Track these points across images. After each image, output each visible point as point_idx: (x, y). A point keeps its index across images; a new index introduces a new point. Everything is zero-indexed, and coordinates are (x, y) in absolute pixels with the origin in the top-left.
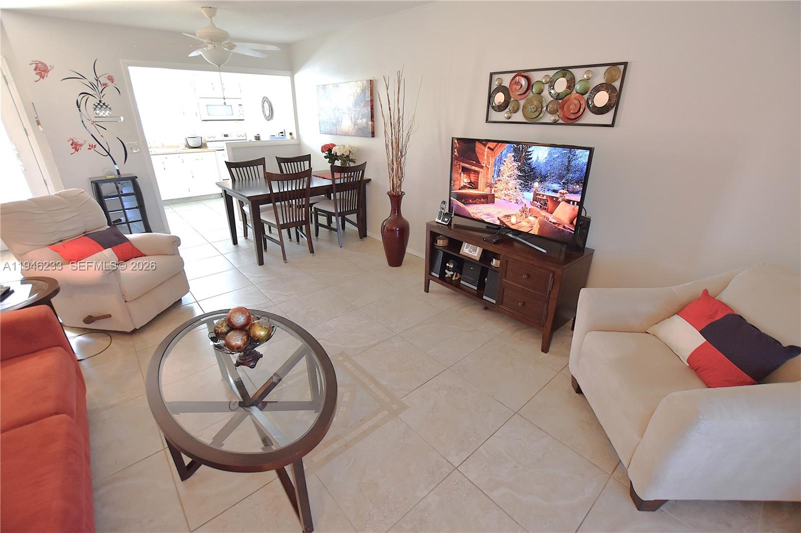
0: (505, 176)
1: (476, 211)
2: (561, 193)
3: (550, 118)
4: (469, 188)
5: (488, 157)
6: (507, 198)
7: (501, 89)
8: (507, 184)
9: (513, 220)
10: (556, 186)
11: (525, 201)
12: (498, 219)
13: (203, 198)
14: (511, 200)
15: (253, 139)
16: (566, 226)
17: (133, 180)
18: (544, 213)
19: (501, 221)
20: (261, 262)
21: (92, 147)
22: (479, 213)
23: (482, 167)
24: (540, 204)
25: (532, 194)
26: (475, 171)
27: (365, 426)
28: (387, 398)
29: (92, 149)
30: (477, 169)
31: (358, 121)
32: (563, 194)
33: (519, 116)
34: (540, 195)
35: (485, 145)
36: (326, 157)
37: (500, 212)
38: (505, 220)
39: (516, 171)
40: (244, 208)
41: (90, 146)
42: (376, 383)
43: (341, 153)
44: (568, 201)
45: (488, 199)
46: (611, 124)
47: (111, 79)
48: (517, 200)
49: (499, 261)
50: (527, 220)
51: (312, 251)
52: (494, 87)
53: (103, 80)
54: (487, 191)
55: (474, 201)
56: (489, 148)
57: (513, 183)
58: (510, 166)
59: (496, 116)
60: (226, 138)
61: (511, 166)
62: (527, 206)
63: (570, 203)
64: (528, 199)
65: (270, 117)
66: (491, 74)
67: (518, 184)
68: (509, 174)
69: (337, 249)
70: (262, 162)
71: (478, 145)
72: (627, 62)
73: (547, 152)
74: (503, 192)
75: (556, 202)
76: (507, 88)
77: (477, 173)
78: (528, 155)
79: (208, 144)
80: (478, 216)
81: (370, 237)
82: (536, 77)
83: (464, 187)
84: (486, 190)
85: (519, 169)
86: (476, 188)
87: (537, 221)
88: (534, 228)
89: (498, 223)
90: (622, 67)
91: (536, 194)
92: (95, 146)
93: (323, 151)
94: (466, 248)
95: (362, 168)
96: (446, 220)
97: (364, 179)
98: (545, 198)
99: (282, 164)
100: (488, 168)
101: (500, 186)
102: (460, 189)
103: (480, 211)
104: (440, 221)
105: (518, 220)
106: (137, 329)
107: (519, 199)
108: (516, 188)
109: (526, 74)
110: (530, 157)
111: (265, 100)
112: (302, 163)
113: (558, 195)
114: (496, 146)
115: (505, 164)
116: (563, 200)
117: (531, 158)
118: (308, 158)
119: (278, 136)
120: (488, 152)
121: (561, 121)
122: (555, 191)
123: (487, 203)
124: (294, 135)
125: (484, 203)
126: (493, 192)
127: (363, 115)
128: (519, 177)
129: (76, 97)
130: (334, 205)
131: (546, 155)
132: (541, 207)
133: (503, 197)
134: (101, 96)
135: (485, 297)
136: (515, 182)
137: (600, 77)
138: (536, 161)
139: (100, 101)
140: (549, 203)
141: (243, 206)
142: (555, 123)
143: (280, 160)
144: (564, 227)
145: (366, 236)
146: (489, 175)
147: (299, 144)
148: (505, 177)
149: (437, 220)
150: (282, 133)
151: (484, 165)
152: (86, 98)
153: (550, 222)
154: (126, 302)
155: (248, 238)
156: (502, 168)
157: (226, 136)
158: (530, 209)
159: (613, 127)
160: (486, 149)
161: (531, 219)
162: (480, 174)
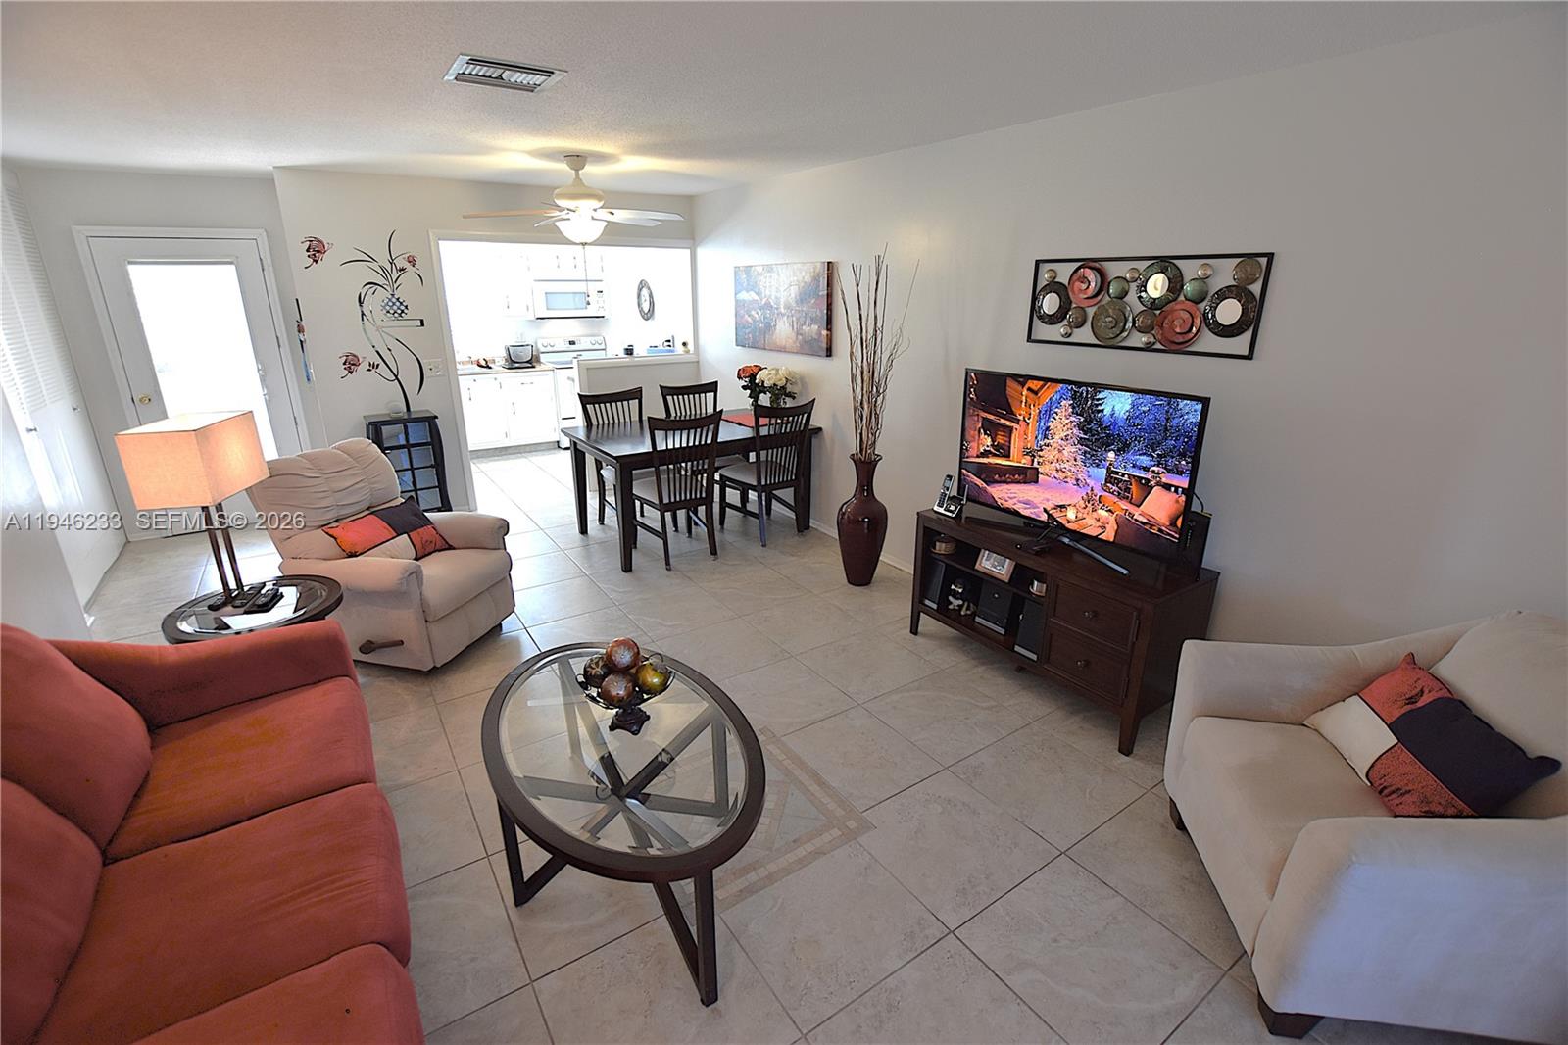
0: (1057, 437)
1: (1006, 496)
2: (1153, 472)
3: (1140, 340)
4: (995, 455)
5: (1028, 405)
6: (1061, 475)
7: (1054, 286)
8: (1060, 451)
9: (1071, 514)
10: (1145, 460)
11: (1091, 483)
12: (1045, 510)
13: (528, 449)
14: (1068, 480)
15: (622, 354)
16: (1164, 529)
17: (431, 420)
18: (1124, 505)
19: (1049, 515)
20: (627, 567)
21: (373, 366)
22: (1011, 498)
23: (1017, 422)
24: (1117, 489)
25: (1104, 470)
27: (801, 852)
28: (839, 809)
29: (374, 370)
30: (1008, 423)
31: (804, 328)
32: (1158, 473)
33: (1084, 334)
34: (1117, 473)
35: (1023, 385)
36: (744, 388)
37: (1048, 500)
38: (1056, 514)
39: (1075, 431)
40: (602, 471)
41: (370, 365)
42: (822, 784)
43: (772, 382)
44: (1167, 487)
45: (1028, 476)
46: (1246, 353)
47: (412, 261)
48: (1077, 480)
49: (1045, 586)
50: (1095, 514)
51: (714, 551)
52: (1042, 283)
53: (400, 263)
54: (1025, 462)
55: (1003, 478)
56: (1029, 389)
57: (1070, 450)
58: (1064, 423)
59: (1044, 331)
60: (573, 347)
61: (1067, 421)
62: (1095, 492)
63: (1170, 490)
64: (1096, 480)
65: (648, 315)
66: (1038, 263)
67: (1080, 452)
68: (1063, 435)
69: (756, 550)
70: (636, 394)
71: (1010, 382)
72: (1273, 254)
73: (1130, 401)
74: (1053, 464)
75: (1146, 488)
76: (1064, 285)
77: (1011, 429)
78: (1097, 405)
79: (543, 358)
80: (1009, 504)
81: (816, 530)
82: (1114, 270)
83: (985, 454)
84: (1023, 461)
85: (1081, 427)
87: (1112, 518)
88: (1108, 529)
89: (1044, 517)
90: (1264, 261)
91: (1110, 472)
92: (378, 365)
93: (739, 378)
94: (986, 560)
95: (808, 408)
96: (952, 508)
97: (810, 428)
98: (1126, 478)
99: (669, 398)
100: (1028, 424)
101: (1049, 454)
102: (978, 456)
103: (1012, 495)
104: (941, 510)
105: (1080, 515)
106: (438, 668)
107: (1082, 479)
108: (1075, 460)
109: (1096, 265)
110: (1100, 408)
111: (642, 285)
112: (703, 395)
113: (1149, 475)
114: (1042, 387)
115: (1057, 417)
116: (1158, 484)
117: (1102, 411)
118: (713, 387)
119: (661, 347)
120: (1027, 397)
121: (1158, 346)
122: (1146, 469)
123: (1025, 483)
124: (691, 347)
125: (1019, 483)
126: (1035, 465)
127: (812, 319)
128: (1081, 441)
129: (359, 289)
130: (755, 471)
131: (1128, 407)
132: (1119, 494)
133: (1054, 473)
134: (395, 286)
135: (1017, 648)
136: (1074, 449)
137: (1225, 275)
138: (1112, 415)
139: (393, 295)
140: (1133, 488)
141: (601, 468)
142: (1148, 348)
143: (666, 391)
144: (1160, 531)
145: (808, 527)
146: (1030, 435)
147: (698, 362)
148: (1056, 440)
149: (936, 508)
150: (669, 341)
151: (1021, 418)
152: (374, 289)
153: (1136, 520)
154: (427, 621)
155: (605, 523)
156: (1051, 425)
157: (572, 343)
158: (1100, 496)
159: (1251, 359)
160: (1025, 392)
161: (1103, 513)
162: (1015, 433)
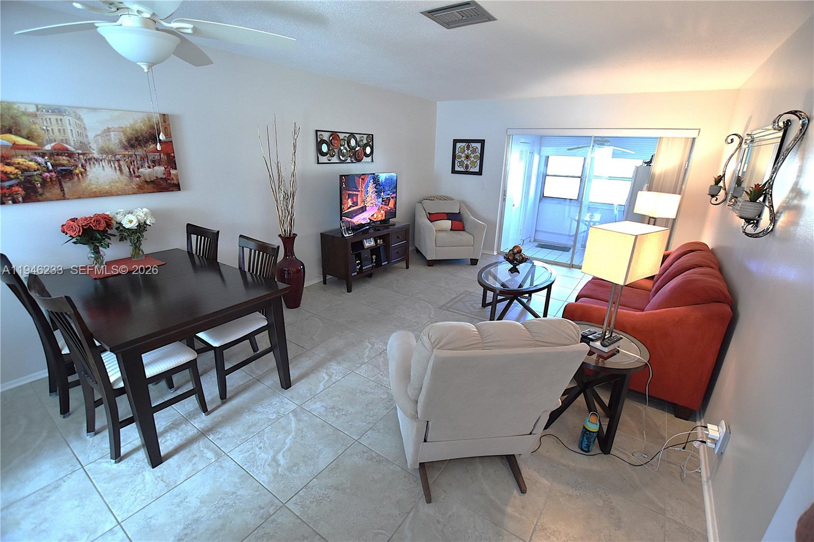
4: (353, 206)
5: (362, 185)
6: (372, 205)
8: (371, 197)
9: (375, 216)
12: (369, 219)
16: (393, 209)
18: (386, 207)
22: (359, 220)
23: (359, 191)
25: (381, 199)
26: (355, 194)
30: (356, 193)
33: (335, 159)
37: (369, 215)
38: (372, 218)
39: (374, 189)
44: (393, 198)
45: (363, 209)
50: (380, 213)
52: (319, 140)
54: (362, 205)
55: (356, 214)
58: (371, 188)
59: (323, 159)
62: (380, 206)
64: (379, 203)
68: (371, 191)
72: (372, 134)
74: (370, 202)
75: (389, 200)
76: (327, 141)
82: (342, 136)
83: (351, 207)
86: (357, 205)
87: (384, 212)
88: (383, 216)
89: (369, 221)
90: (371, 136)
91: (383, 198)
94: (367, 243)
96: (350, 232)
100: (362, 191)
101: (368, 199)
102: (347, 209)
105: (377, 215)
107: (376, 204)
108: (375, 198)
110: (378, 180)
113: (389, 196)
114: (365, 177)
115: (369, 186)
120: (361, 182)
122: (389, 194)
123: (363, 212)
125: (361, 213)
126: (365, 204)
128: (376, 192)
132: (384, 204)
133: (370, 205)
135: (383, 264)
136: (374, 195)
137: (365, 140)
138: (381, 182)
140: (387, 201)
142: (352, 162)
146: (363, 195)
148: (370, 194)
151: (360, 189)
153: (388, 210)
156: (368, 189)
160: (361, 180)
161: (382, 212)
162: (359, 196)
